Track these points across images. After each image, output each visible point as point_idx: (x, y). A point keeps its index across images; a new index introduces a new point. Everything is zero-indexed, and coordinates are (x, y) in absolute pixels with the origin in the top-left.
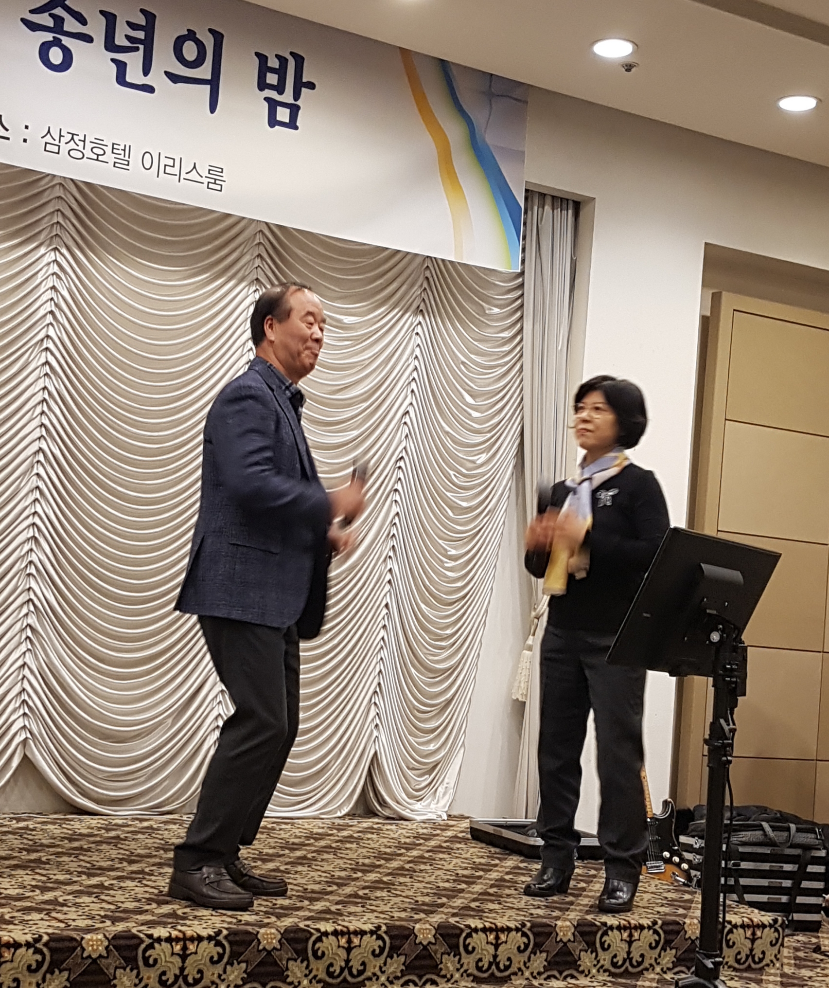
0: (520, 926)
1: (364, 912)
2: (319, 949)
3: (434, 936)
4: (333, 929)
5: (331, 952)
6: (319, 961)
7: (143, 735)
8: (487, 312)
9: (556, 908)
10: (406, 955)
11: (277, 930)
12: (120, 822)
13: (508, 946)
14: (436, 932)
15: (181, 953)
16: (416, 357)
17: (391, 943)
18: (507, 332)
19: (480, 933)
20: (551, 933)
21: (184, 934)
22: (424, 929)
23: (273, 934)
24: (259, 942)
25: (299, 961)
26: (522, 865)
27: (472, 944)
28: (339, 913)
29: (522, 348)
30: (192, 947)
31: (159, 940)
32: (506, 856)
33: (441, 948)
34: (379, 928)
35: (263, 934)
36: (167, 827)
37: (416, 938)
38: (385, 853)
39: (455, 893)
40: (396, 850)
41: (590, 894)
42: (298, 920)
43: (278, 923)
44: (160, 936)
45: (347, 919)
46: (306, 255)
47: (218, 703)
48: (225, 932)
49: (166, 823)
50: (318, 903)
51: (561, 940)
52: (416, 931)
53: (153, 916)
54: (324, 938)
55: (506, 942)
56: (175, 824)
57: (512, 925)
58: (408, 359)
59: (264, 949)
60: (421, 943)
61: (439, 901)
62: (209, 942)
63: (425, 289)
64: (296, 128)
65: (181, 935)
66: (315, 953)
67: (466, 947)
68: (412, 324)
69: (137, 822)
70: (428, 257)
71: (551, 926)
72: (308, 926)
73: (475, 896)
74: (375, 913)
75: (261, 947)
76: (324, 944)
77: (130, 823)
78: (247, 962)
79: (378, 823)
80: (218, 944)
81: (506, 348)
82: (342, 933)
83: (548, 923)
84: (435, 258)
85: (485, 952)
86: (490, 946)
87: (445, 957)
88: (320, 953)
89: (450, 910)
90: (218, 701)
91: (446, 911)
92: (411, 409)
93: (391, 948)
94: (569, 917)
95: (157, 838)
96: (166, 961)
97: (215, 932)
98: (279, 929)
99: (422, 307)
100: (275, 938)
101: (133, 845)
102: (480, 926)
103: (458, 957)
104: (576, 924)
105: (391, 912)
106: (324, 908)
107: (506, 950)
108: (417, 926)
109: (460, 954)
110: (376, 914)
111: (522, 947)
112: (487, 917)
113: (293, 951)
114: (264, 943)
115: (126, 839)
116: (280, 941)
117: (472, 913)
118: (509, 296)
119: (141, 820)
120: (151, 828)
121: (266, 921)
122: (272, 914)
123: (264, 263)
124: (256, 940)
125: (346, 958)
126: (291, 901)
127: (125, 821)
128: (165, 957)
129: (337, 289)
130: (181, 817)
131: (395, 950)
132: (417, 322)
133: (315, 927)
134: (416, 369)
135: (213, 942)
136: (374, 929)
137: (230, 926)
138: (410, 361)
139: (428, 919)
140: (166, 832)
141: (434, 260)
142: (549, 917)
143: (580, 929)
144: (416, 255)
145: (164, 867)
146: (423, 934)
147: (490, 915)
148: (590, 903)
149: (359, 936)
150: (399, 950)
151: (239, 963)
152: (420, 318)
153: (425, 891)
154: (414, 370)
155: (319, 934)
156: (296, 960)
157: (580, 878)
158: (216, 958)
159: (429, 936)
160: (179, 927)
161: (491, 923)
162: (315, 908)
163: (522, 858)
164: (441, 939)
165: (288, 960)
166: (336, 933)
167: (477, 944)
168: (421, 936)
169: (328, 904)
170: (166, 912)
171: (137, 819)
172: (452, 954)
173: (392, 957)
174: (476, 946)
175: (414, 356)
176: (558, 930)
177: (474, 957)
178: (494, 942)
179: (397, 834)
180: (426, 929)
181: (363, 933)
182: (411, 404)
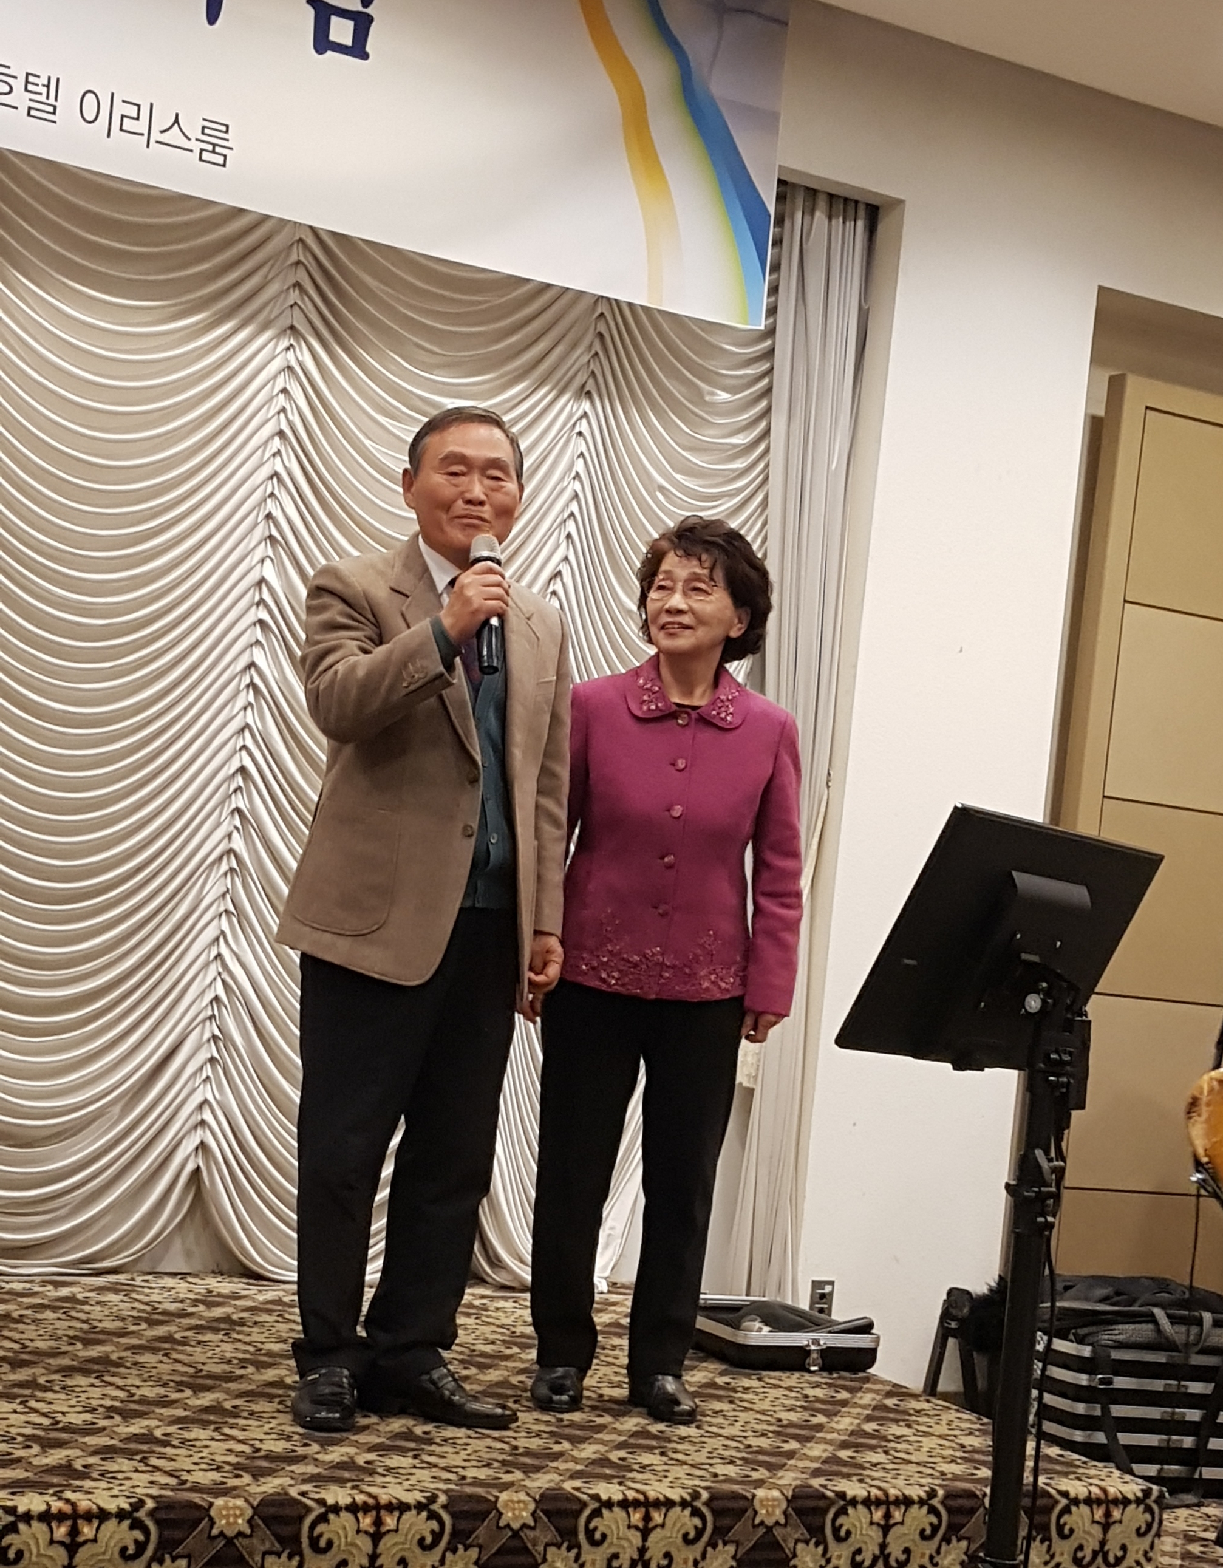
0: (688, 1498)
1: (415, 1467)
2: (321, 1535)
3: (533, 1514)
4: (349, 1500)
5: (343, 1540)
6: (322, 1557)
7: (68, 1134)
8: (707, 398)
9: (762, 1464)
10: (480, 1547)
11: (246, 1501)
12: (18, 1286)
13: (666, 1532)
14: (537, 1508)
15: (67, 1540)
16: (577, 474)
17: (454, 1526)
18: (741, 436)
19: (616, 1509)
20: (746, 1511)
21: (73, 1505)
22: (512, 1501)
23: (238, 1508)
24: (212, 1522)
25: (284, 1555)
26: (721, 1380)
27: (602, 1529)
28: (369, 1470)
29: (767, 466)
30: (87, 1531)
31: (27, 1517)
32: (697, 1363)
33: (546, 1534)
34: (433, 1499)
35: (220, 1509)
36: (102, 1298)
37: (500, 1518)
38: (483, 1354)
39: (588, 1433)
40: (502, 1349)
41: (829, 1436)
42: (288, 1481)
43: (254, 1489)
44: (29, 1511)
45: (379, 1480)
46: (382, 287)
47: (204, 1081)
48: (150, 1504)
49: (100, 1290)
50: (335, 1448)
51: (762, 1523)
52: (499, 1505)
53: (26, 1471)
54: (332, 1516)
55: (663, 1526)
56: (116, 1291)
57: (675, 1495)
58: (562, 479)
59: (222, 1534)
60: (508, 1526)
61: (557, 1448)
62: (119, 1523)
63: (596, 354)
64: (365, 56)
65: (67, 1509)
66: (314, 1542)
67: (590, 1533)
68: (571, 415)
69: (50, 1287)
70: (602, 297)
71: (745, 1498)
72: (303, 1494)
73: (622, 1439)
74: (434, 1470)
75: (215, 1532)
76: (332, 1527)
77: (37, 1289)
78: (188, 1557)
79: (483, 1297)
80: (137, 1524)
81: (739, 464)
82: (366, 1508)
83: (741, 1491)
84: (616, 300)
85: (625, 1544)
86: (633, 1531)
87: (552, 1550)
88: (323, 1543)
89: (571, 1465)
90: (204, 1076)
91: (561, 1465)
92: (565, 569)
93: (454, 1534)
94: (781, 1482)
95: (77, 1319)
96: (39, 1555)
97: (131, 1504)
98: (251, 1499)
99: (590, 386)
100: (241, 1515)
101: (30, 1331)
102: (617, 1497)
103: (575, 1551)
104: (790, 1494)
105: (463, 1468)
106: (345, 1459)
107: (661, 1539)
108: (504, 1496)
109: (579, 1546)
110: (435, 1472)
111: (692, 1535)
112: (633, 1480)
113: (273, 1538)
114: (221, 1523)
115: (20, 1320)
116: (250, 1522)
117: (608, 1471)
118: (749, 371)
119: (57, 1285)
120: (72, 1299)
121: (232, 1482)
122: (245, 1469)
123: (306, 299)
124: (207, 1519)
125: (370, 1552)
126: (288, 1445)
127: (28, 1286)
128: (38, 1550)
129: (436, 349)
130: (133, 1279)
131: (460, 1538)
132: (580, 413)
133: (317, 1496)
134: (576, 496)
135: (126, 1523)
136: (424, 1501)
137: (163, 1492)
138: (565, 483)
139: (527, 1483)
140: (98, 1308)
141: (614, 303)
142: (745, 1481)
143: (799, 1503)
144: (581, 293)
145: (75, 1374)
146: (514, 1509)
147: (639, 1476)
148: (825, 1455)
149: (396, 1514)
150: (469, 1538)
151: (174, 1559)
152: (586, 405)
153: (536, 1428)
154: (572, 500)
155: (323, 1510)
156: (279, 1555)
157: (819, 1406)
158: (131, 1551)
159: (524, 1514)
160: (68, 1494)
161: (637, 1491)
162: (328, 1458)
163: (724, 1367)
164: (545, 1519)
165: (264, 1554)
166: (353, 1508)
167: (610, 1527)
168: (510, 1514)
169: (352, 1450)
170: (54, 1463)
171: (51, 1282)
172: (565, 1545)
173: (454, 1551)
174: (607, 1532)
175: (573, 474)
176: (756, 1503)
177: (605, 1551)
178: (641, 1525)
179: (512, 1318)
180: (519, 1502)
181: (402, 1507)
182: (566, 559)
